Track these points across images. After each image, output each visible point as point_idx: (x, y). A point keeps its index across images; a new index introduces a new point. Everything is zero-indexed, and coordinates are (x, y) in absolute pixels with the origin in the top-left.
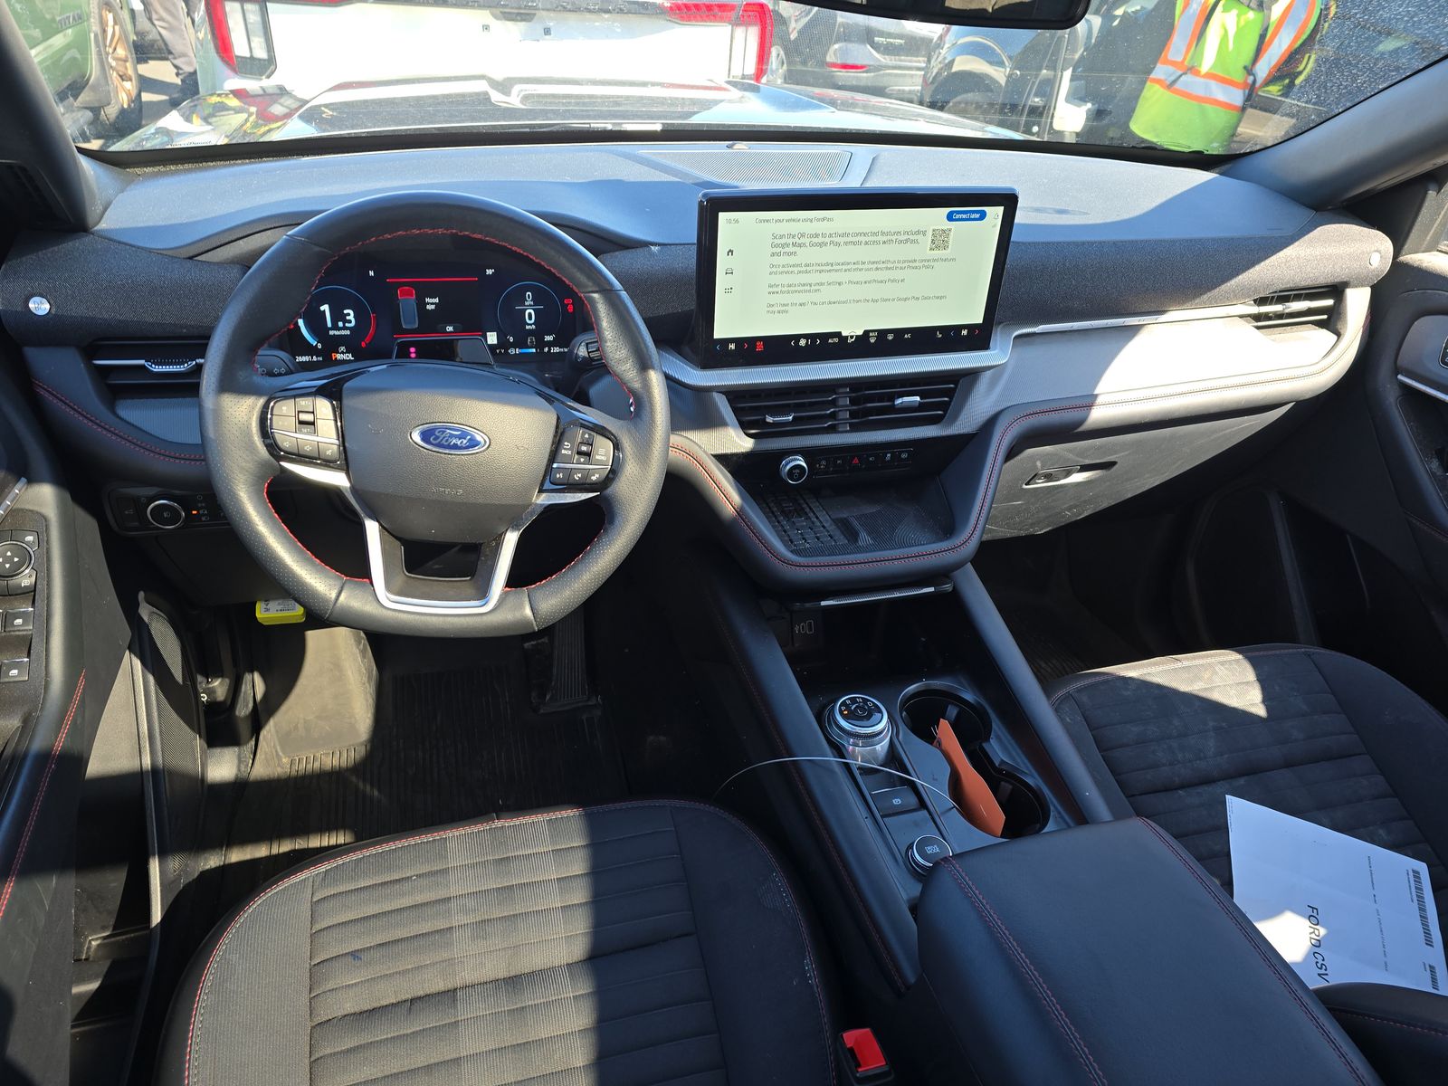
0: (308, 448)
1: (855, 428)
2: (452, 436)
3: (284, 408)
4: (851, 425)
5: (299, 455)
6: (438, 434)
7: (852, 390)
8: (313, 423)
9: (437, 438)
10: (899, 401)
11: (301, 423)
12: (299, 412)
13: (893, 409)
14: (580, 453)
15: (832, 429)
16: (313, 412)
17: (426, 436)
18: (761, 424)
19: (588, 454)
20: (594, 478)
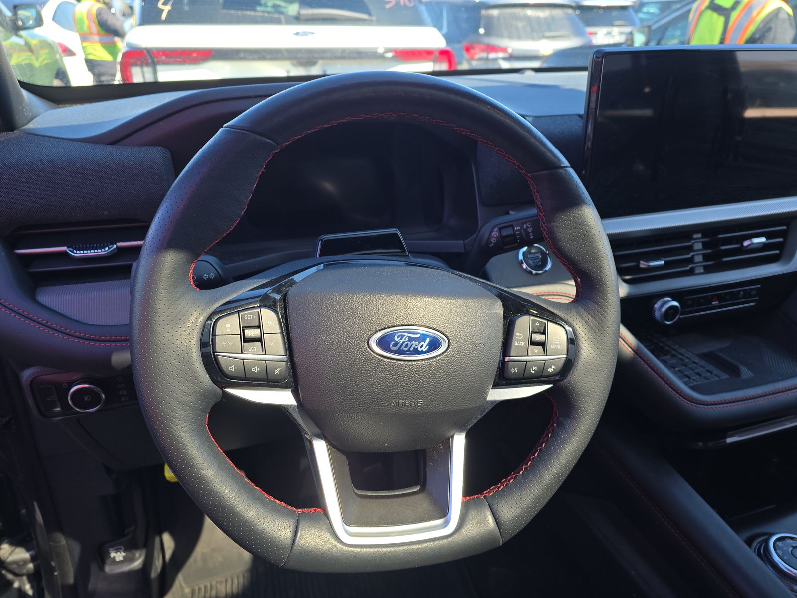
0: (255, 370)
1: (708, 270)
2: (411, 339)
3: (228, 326)
4: (705, 267)
5: (246, 379)
6: (396, 339)
7: (704, 236)
8: (259, 340)
9: (396, 344)
10: (746, 243)
11: (247, 340)
12: (245, 328)
13: (742, 250)
14: (533, 343)
15: (691, 272)
16: (259, 327)
17: (383, 343)
18: (636, 269)
19: (543, 344)
20: (551, 370)
